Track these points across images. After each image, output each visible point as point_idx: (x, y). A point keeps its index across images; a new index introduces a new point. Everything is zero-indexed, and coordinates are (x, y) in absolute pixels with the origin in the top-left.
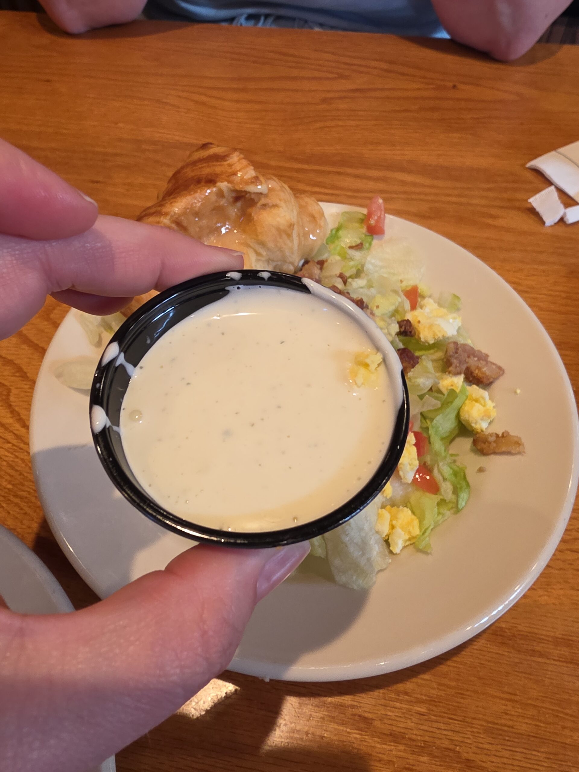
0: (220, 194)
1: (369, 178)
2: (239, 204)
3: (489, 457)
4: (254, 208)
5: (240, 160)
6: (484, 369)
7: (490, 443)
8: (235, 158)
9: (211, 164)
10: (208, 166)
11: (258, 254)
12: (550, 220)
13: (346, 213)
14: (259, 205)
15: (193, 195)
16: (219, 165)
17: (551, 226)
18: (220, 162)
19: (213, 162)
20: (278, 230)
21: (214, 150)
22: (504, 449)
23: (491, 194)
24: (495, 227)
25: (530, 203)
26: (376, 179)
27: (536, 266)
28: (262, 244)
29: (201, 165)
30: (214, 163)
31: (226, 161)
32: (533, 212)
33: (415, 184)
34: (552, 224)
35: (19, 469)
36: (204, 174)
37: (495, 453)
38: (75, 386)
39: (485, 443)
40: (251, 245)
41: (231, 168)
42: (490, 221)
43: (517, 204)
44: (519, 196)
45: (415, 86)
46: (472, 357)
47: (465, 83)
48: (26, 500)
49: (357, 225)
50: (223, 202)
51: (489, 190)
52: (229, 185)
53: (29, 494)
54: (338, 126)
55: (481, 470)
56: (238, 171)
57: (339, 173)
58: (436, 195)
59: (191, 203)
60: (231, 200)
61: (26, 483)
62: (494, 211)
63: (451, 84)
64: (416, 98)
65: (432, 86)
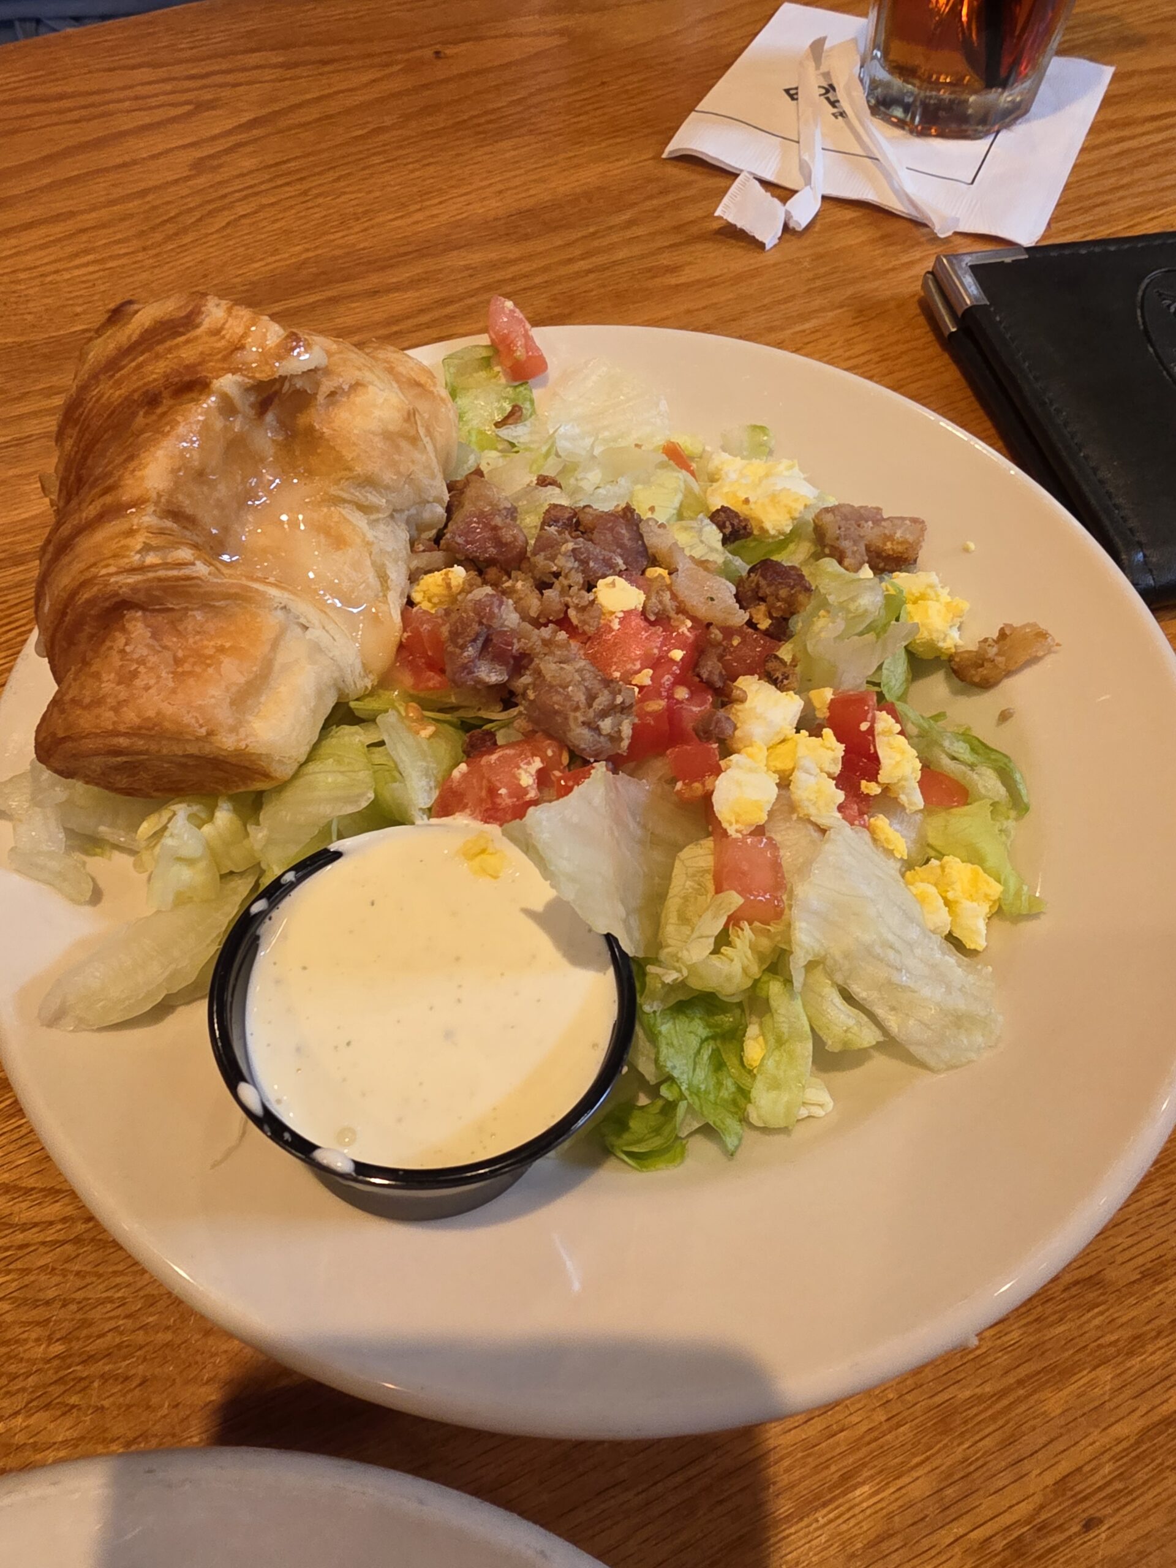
0: (228, 407)
1: (398, 288)
2: (270, 417)
3: (1001, 685)
4: (313, 410)
5: (229, 310)
6: (898, 535)
7: (993, 661)
8: (215, 312)
9: (160, 348)
10: (158, 357)
11: (364, 509)
12: (769, 236)
13: (450, 357)
14: (321, 398)
15: (173, 433)
16: (188, 342)
17: (775, 246)
18: (183, 334)
19: (161, 342)
20: (388, 436)
21: (145, 316)
22: (1023, 658)
23: (639, 231)
24: (687, 285)
25: (720, 218)
26: (414, 283)
27: (798, 328)
28: (369, 482)
29: (133, 360)
30: (169, 344)
31: (198, 326)
32: (733, 234)
33: (494, 266)
34: (776, 241)
35: (51, 1294)
36: (155, 380)
37: (1009, 674)
38: (116, 1018)
39: (982, 666)
40: (345, 495)
41: (223, 337)
42: (672, 280)
43: (694, 230)
44: (690, 213)
45: (366, 77)
46: (862, 522)
47: (455, 43)
48: (124, 1351)
49: (483, 374)
50: (238, 425)
51: (631, 223)
52: (238, 378)
53: (122, 1333)
54: (262, 207)
55: (1004, 717)
56: (242, 337)
57: (334, 301)
58: (546, 269)
59: (177, 452)
60: (251, 413)
61: (96, 1314)
62: (665, 259)
63: (428, 53)
64: (381, 100)
65: (396, 68)
